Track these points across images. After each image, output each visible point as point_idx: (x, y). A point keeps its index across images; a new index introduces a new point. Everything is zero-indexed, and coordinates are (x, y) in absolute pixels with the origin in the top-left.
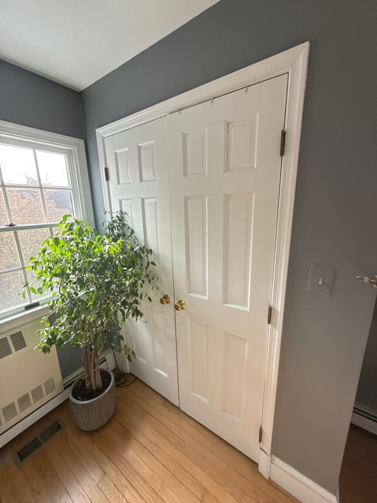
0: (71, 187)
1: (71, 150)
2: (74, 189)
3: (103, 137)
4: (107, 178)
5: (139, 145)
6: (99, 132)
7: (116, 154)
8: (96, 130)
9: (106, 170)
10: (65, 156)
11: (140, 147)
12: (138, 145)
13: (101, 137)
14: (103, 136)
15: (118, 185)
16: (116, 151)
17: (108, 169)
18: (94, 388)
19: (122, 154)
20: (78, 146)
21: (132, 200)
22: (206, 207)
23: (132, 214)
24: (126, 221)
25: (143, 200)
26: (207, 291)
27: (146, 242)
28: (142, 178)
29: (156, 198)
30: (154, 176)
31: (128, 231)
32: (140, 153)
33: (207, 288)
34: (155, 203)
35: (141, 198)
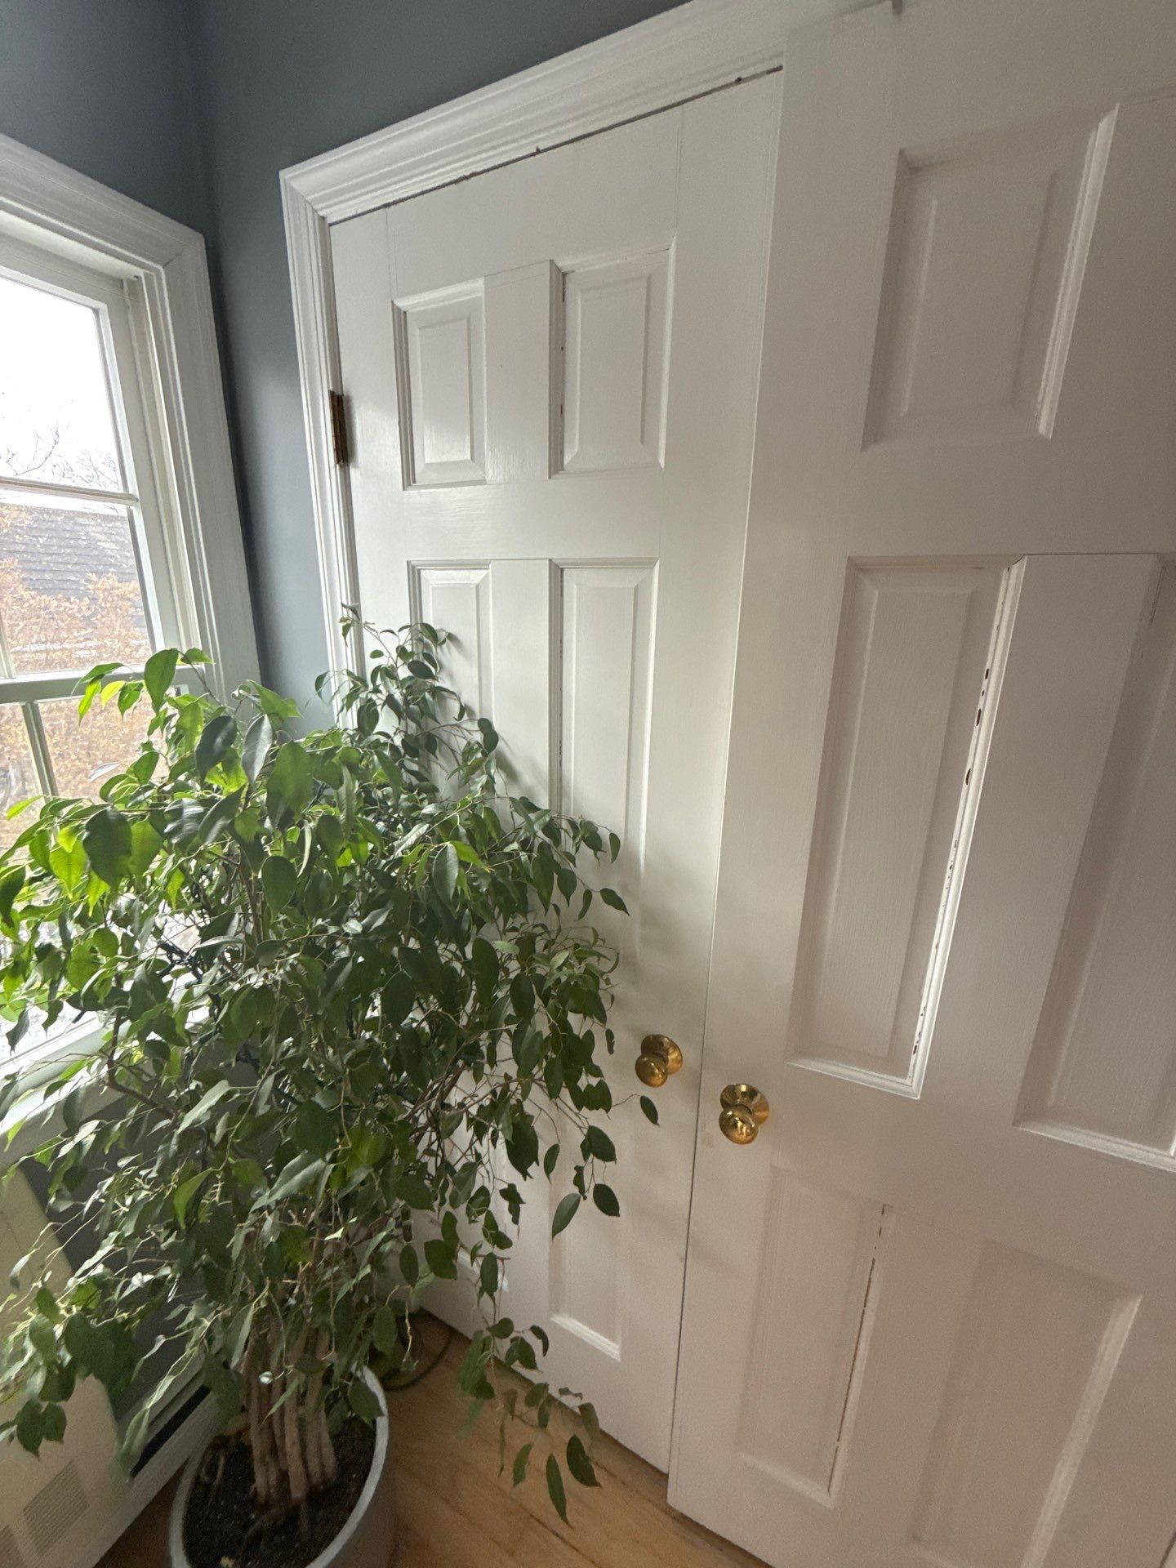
0: (133, 488)
1: (134, 283)
2: (151, 497)
3: (323, 218)
4: (344, 451)
5: (564, 263)
6: (295, 184)
7: (400, 318)
8: (285, 175)
9: (340, 407)
10: (96, 311)
11: (564, 275)
12: (552, 262)
13: (310, 215)
14: (321, 213)
15: (404, 489)
16: (402, 304)
17: (349, 399)
18: (298, 1492)
19: (437, 320)
20: (171, 261)
21: (490, 571)
22: (996, 624)
23: (479, 637)
24: (451, 676)
25: (557, 573)
26: (914, 1056)
27: (557, 782)
28: (562, 452)
29: (650, 564)
30: (642, 442)
31: (456, 725)
32: (564, 311)
33: (917, 1039)
34: (636, 589)
35: (550, 560)
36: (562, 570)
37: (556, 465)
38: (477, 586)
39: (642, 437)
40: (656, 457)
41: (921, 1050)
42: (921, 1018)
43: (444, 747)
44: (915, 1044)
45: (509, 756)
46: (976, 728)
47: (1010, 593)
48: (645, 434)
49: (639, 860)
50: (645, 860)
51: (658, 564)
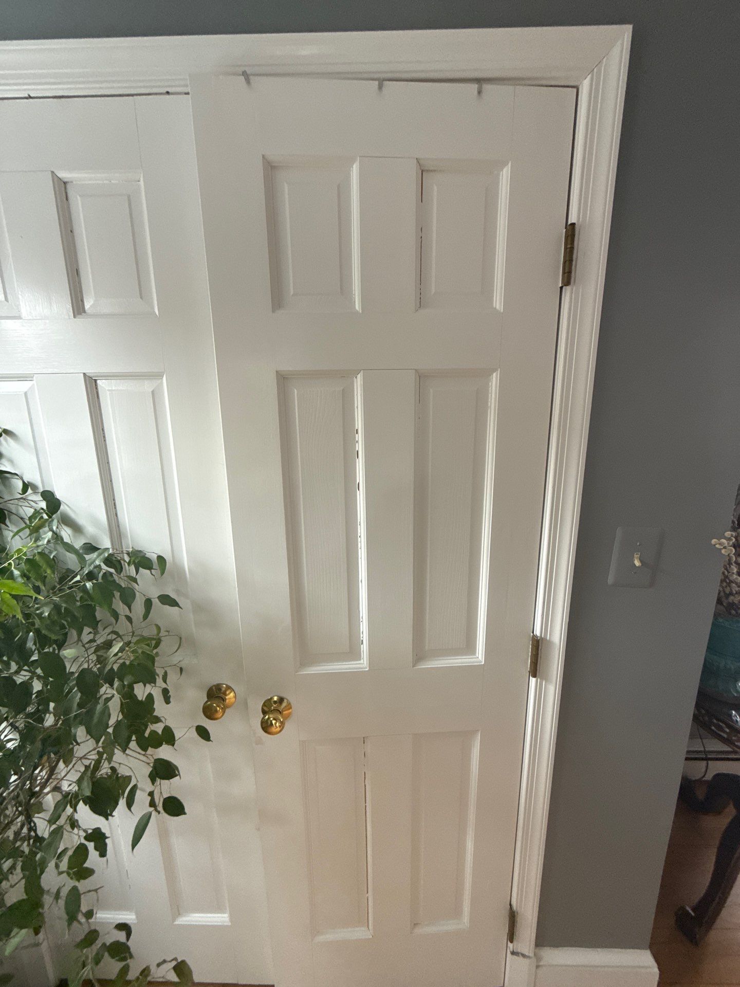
5: (63, 175)
11: (65, 183)
12: (53, 172)
21: (34, 382)
22: (356, 406)
23: (33, 431)
24: (11, 461)
25: (91, 383)
26: (362, 646)
27: (115, 528)
28: (82, 301)
29: (160, 376)
30: (141, 298)
31: (22, 498)
32: (69, 207)
33: (361, 636)
34: (153, 392)
35: (84, 374)
36: (96, 381)
37: (78, 308)
38: (26, 394)
39: (141, 294)
40: (153, 308)
41: (364, 642)
42: (361, 623)
43: (13, 517)
44: (362, 639)
45: (72, 515)
46: (357, 460)
47: (359, 389)
48: (142, 293)
49: (184, 570)
50: (189, 569)
51: (165, 376)
